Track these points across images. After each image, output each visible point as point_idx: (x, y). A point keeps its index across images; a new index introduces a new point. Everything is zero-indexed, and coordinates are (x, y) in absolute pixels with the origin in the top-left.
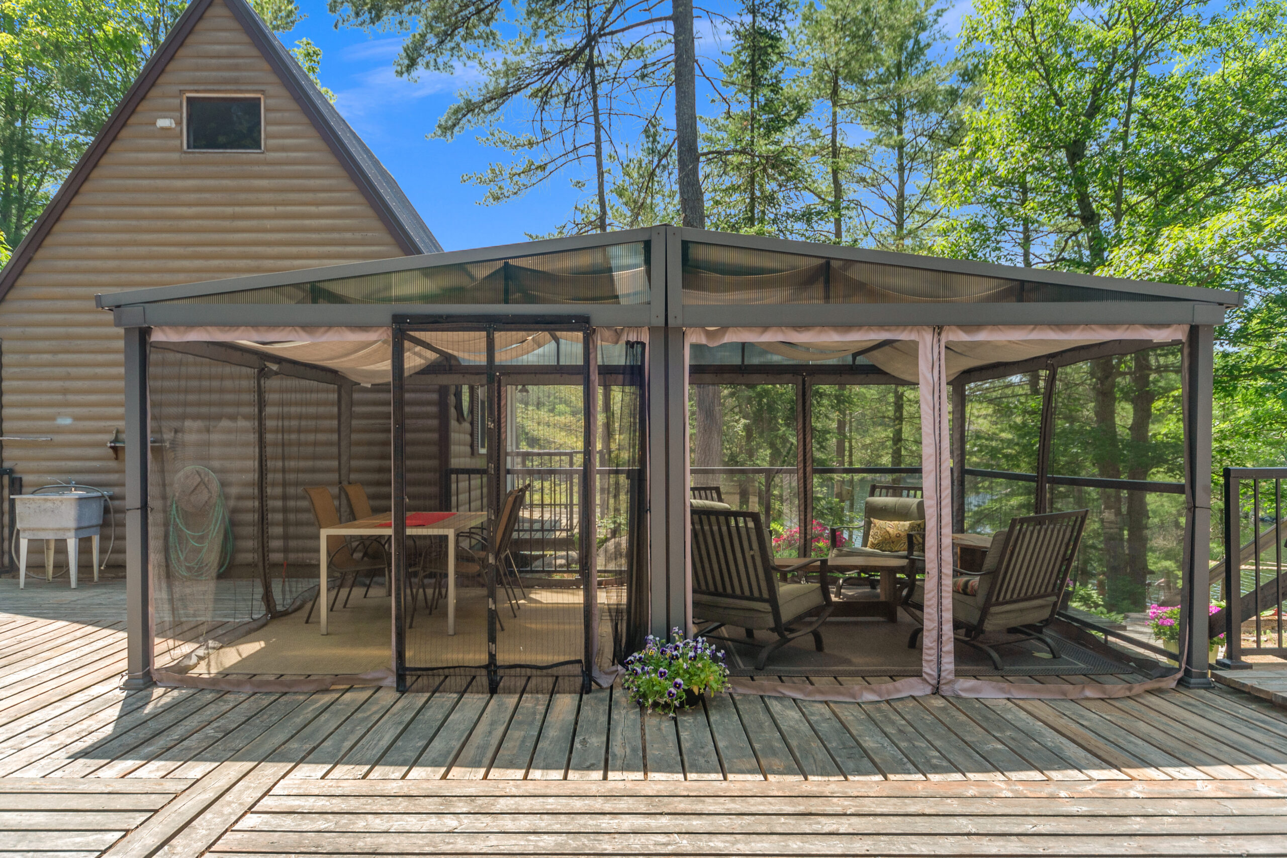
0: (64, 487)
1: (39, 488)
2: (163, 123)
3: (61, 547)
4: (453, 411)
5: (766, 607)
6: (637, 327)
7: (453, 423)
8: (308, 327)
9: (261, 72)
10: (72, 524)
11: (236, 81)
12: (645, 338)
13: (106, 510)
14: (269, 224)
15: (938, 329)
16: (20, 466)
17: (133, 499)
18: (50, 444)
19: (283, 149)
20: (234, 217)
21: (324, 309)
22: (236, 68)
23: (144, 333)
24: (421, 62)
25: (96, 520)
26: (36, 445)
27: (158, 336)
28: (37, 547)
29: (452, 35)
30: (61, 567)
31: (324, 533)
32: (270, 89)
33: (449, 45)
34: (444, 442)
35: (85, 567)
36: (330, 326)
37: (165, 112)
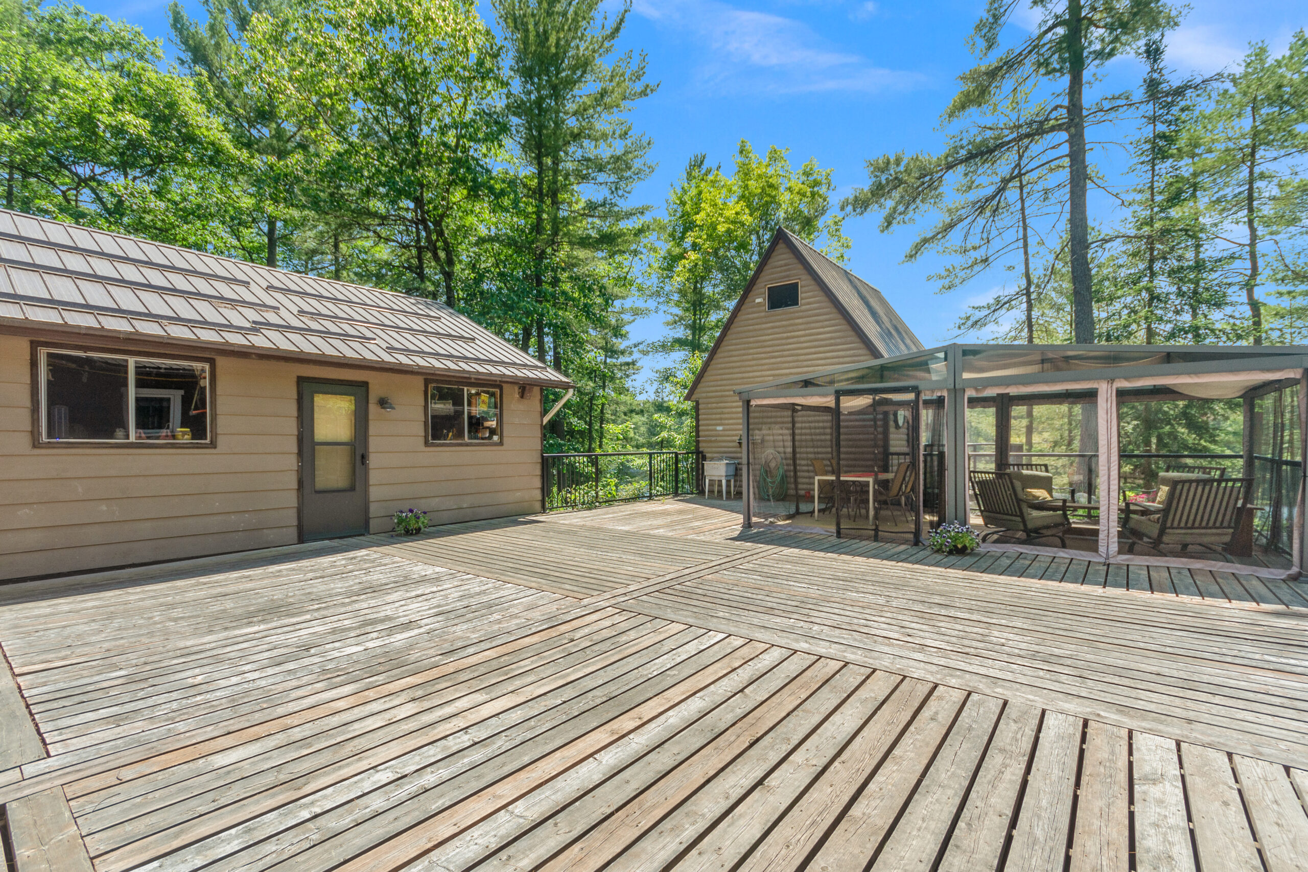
0: (721, 459)
1: (712, 459)
2: (758, 300)
3: (720, 485)
4: (892, 423)
5: (1019, 519)
6: (941, 389)
7: (892, 429)
8: (803, 396)
9: (799, 269)
10: (724, 474)
11: (788, 276)
12: (945, 394)
13: (736, 469)
14: (802, 339)
15: (1113, 380)
16: (705, 450)
17: (745, 461)
18: (716, 441)
19: (809, 304)
20: (788, 338)
21: (811, 389)
22: (789, 270)
23: (748, 402)
24: (894, 222)
25: (733, 473)
26: (711, 441)
27: (753, 403)
28: (712, 482)
29: (914, 201)
30: (720, 492)
31: (817, 478)
32: (804, 277)
33: (913, 206)
34: (886, 439)
35: (728, 493)
36: (812, 395)
37: (758, 296)
